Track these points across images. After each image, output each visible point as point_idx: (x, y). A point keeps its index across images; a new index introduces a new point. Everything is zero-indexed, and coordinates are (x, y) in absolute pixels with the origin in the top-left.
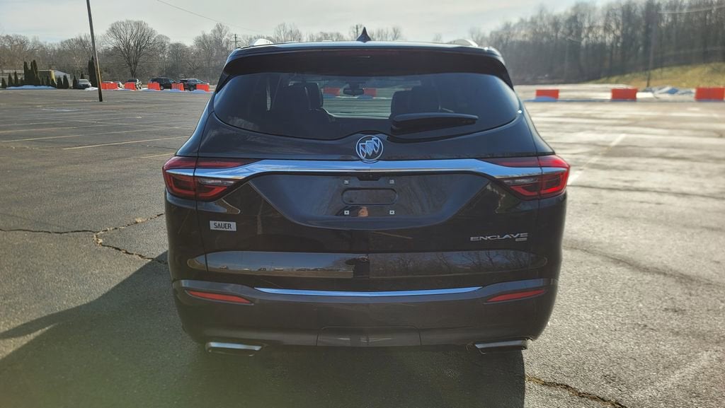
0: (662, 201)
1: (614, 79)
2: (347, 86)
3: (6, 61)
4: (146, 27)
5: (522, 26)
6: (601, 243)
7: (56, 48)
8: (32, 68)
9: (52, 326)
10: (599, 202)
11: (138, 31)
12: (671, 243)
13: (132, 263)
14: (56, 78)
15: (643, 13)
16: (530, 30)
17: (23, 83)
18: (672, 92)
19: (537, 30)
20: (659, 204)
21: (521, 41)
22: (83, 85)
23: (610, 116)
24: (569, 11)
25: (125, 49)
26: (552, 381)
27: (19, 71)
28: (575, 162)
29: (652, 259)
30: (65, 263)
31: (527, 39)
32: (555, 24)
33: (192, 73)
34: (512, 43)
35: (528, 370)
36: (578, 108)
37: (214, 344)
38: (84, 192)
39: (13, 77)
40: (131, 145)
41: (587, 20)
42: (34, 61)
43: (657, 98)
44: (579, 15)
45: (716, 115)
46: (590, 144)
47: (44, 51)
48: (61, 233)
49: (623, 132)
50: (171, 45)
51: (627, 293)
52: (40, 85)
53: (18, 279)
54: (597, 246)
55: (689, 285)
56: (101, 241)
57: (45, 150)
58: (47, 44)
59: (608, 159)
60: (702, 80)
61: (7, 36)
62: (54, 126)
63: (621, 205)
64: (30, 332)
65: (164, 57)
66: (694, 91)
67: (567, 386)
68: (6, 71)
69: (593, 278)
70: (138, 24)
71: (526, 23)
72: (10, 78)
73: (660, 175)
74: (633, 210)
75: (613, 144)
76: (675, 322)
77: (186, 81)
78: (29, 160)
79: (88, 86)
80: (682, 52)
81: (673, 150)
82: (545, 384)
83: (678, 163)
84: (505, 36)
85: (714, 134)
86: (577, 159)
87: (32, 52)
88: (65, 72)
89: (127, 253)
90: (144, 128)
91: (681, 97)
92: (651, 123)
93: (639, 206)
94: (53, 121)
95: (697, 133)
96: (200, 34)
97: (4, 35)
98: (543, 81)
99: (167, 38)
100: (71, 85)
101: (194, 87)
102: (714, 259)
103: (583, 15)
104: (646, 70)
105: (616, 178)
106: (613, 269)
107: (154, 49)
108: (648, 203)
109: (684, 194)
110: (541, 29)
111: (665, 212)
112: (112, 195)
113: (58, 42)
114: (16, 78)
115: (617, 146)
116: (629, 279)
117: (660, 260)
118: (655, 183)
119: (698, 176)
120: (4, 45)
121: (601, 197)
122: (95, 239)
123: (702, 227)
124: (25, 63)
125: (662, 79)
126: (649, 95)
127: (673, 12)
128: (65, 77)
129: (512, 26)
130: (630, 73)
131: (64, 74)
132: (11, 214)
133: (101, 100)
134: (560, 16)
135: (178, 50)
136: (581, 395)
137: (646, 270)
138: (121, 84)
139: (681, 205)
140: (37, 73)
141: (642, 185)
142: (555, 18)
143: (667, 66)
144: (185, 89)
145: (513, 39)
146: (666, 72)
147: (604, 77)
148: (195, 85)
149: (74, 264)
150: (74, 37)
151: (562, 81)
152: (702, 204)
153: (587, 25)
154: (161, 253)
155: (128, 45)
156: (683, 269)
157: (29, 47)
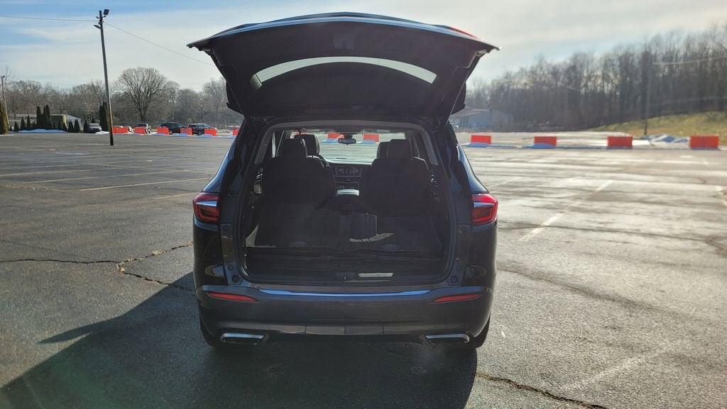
0: (629, 241)
1: (612, 127)
2: (342, 136)
3: (19, 105)
4: (156, 74)
5: (522, 75)
6: (564, 275)
7: (68, 93)
8: (44, 112)
9: (88, 334)
10: (572, 240)
11: (149, 78)
12: (627, 275)
13: (152, 287)
14: (67, 122)
15: (639, 63)
16: (530, 79)
17: (35, 127)
18: (668, 140)
19: (538, 79)
20: (626, 243)
21: (522, 90)
22: (94, 129)
23: (602, 163)
24: (568, 62)
25: (135, 95)
26: (498, 376)
27: (31, 116)
28: (559, 206)
29: (605, 288)
30: (94, 287)
31: (528, 87)
32: (555, 73)
33: (200, 118)
34: (514, 91)
35: (479, 369)
36: (574, 155)
37: (226, 335)
38: (104, 228)
39: (26, 121)
40: (144, 187)
41: (585, 71)
42: (47, 106)
43: (653, 145)
44: (578, 65)
45: (706, 163)
46: (576, 189)
47: (56, 95)
48: (87, 263)
49: (612, 178)
50: (181, 91)
51: (577, 314)
52: (51, 129)
53: (55, 299)
54: (560, 277)
55: (632, 309)
56: (123, 269)
57: (63, 191)
58: (59, 90)
59: (590, 203)
60: (698, 128)
61: (21, 82)
62: (69, 168)
63: (591, 244)
64: (70, 338)
65: (173, 102)
66: (688, 138)
67: (509, 381)
68: (18, 115)
69: (550, 303)
70: (150, 71)
71: (526, 73)
72: (23, 121)
73: (634, 217)
74: (601, 248)
75: (599, 189)
76: (611, 336)
77: (195, 126)
78: (49, 200)
79: (98, 130)
80: (679, 101)
81: (654, 195)
82: (492, 379)
83: (655, 207)
84: (506, 85)
85: (699, 181)
86: (561, 202)
87: (45, 96)
88: (76, 116)
89: (146, 279)
90: (156, 171)
91: (677, 145)
92: (641, 170)
93: (606, 244)
94: (68, 164)
95: (682, 180)
96: (209, 81)
97: (18, 81)
98: (543, 128)
99: (177, 85)
100: (82, 129)
101: (203, 131)
102: (661, 289)
103: (582, 66)
104: (643, 118)
105: (593, 220)
106: (569, 296)
107: (163, 95)
108: (616, 242)
109: (651, 235)
110: (540, 78)
111: (629, 250)
112: (130, 231)
113: (71, 88)
114: (29, 121)
115: (602, 191)
116: (581, 304)
117: (613, 289)
118: (628, 225)
119: (669, 219)
120: (18, 90)
121: (574, 236)
122: (118, 268)
123: (659, 263)
124: (38, 108)
125: (659, 126)
126: (646, 143)
127: (670, 63)
128: (76, 122)
129: (513, 74)
130: (629, 121)
131: (76, 118)
132: (41, 247)
133: (112, 144)
134: (560, 66)
135: (187, 96)
136: (519, 387)
137: (598, 297)
138: (130, 128)
139: (645, 243)
140: (49, 117)
141: (614, 226)
142: (554, 68)
143: (665, 115)
144: (193, 133)
145: (515, 87)
146: (663, 121)
147: (603, 125)
148: (204, 130)
149: (101, 288)
150: (86, 83)
151: (562, 128)
152: (665, 243)
153: (585, 74)
154: (176, 279)
155: (139, 91)
156: (630, 296)
157: (41, 92)
